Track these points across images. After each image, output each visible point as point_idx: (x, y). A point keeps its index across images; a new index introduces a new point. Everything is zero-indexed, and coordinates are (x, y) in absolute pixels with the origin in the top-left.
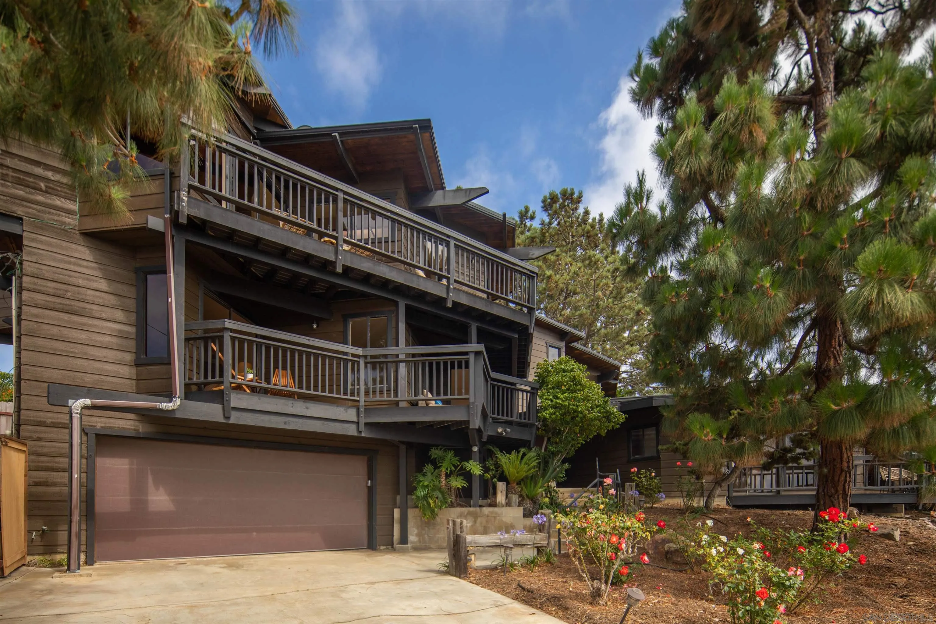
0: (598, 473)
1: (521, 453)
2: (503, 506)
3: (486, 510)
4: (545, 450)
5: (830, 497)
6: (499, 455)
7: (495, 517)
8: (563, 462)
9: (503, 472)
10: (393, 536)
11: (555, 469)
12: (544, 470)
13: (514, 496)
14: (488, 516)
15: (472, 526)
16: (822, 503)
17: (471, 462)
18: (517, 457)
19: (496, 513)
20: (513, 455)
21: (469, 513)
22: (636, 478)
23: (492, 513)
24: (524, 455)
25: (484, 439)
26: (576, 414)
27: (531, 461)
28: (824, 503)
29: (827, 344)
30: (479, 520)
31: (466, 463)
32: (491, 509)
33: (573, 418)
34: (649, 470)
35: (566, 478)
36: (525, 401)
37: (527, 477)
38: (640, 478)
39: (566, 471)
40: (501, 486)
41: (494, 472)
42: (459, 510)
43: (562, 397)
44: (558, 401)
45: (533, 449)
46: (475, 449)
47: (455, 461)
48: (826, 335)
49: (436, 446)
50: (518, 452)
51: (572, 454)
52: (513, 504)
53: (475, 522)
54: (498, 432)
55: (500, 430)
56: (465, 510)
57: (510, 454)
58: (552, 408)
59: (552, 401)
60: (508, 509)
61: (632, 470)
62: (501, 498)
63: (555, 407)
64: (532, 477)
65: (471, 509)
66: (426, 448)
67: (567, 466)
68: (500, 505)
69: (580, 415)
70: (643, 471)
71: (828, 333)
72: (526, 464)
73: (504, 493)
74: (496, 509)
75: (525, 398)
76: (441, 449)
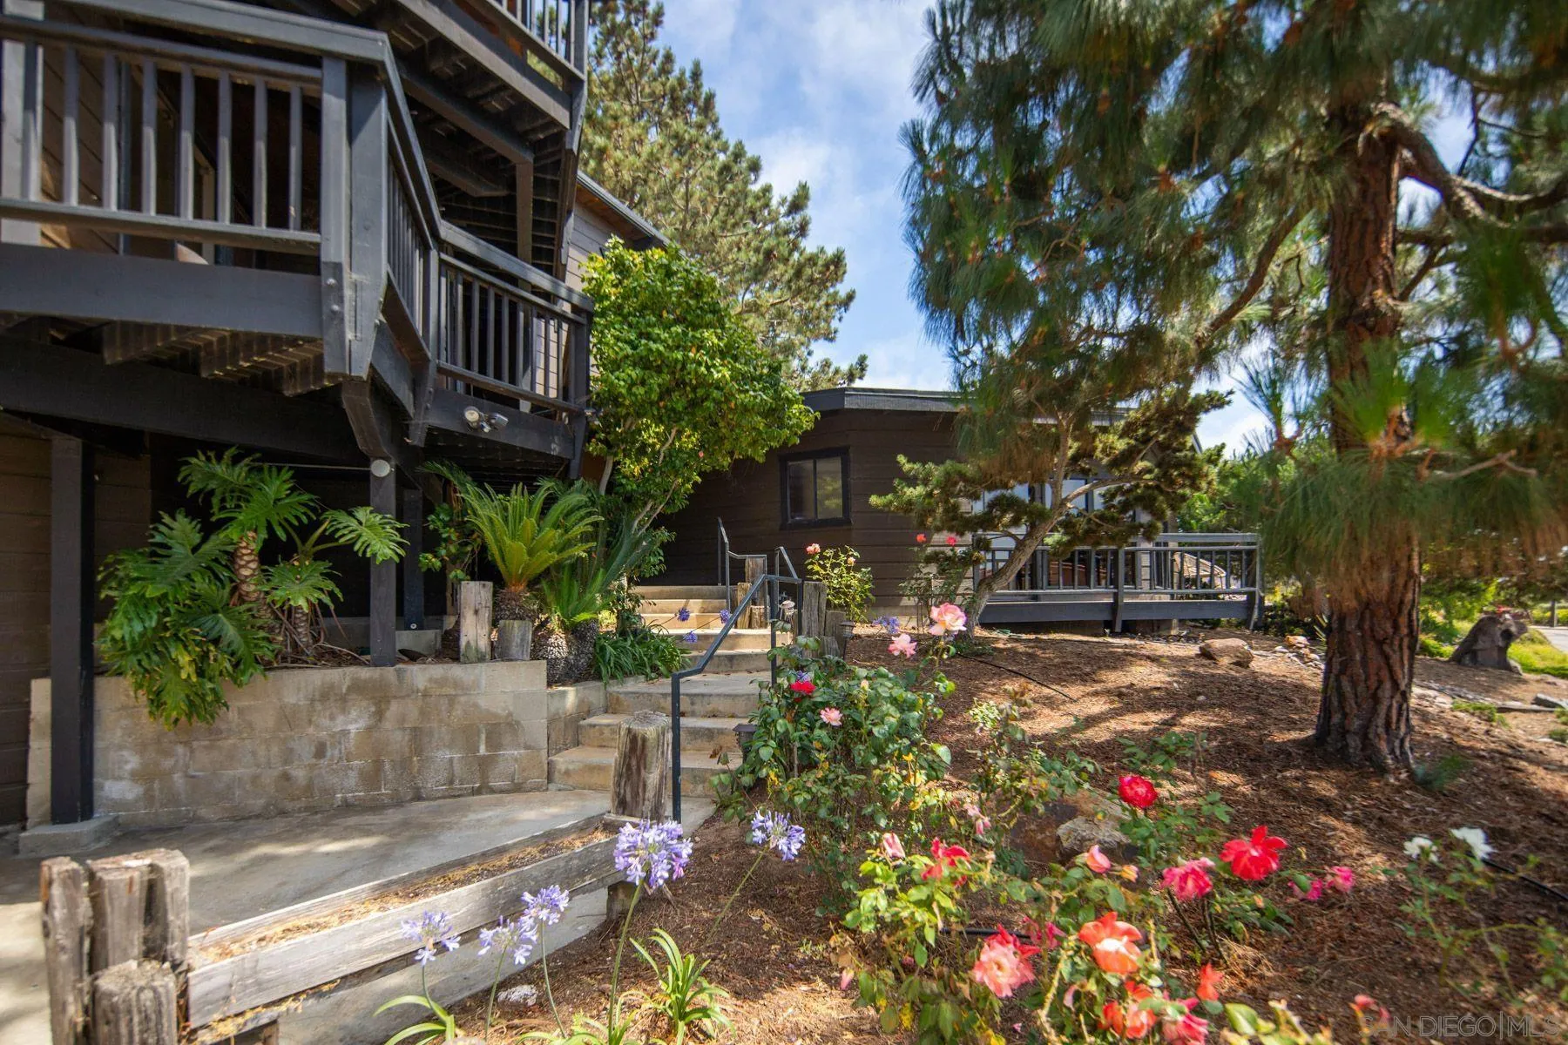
0: (729, 553)
1: (542, 495)
2: (481, 659)
3: (421, 675)
4: (609, 490)
5: (1380, 643)
6: (470, 493)
7: (452, 700)
8: (656, 525)
9: (484, 548)
10: (25, 784)
11: (638, 542)
12: (608, 544)
13: (516, 623)
14: (426, 694)
15: (369, 729)
16: (1358, 657)
17: (362, 513)
18: (530, 503)
19: (457, 684)
20: (517, 497)
21: (357, 687)
22: (817, 568)
23: (441, 682)
24: (551, 501)
25: (416, 439)
26: (700, 392)
27: (573, 518)
28: (1364, 658)
29: (1369, 245)
30: (394, 708)
31: (343, 518)
32: (437, 670)
33: (694, 404)
34: (845, 552)
35: (663, 567)
36: (553, 347)
37: (559, 566)
38: (824, 567)
39: (663, 546)
40: (475, 594)
41: (453, 549)
42: (319, 677)
43: (665, 335)
44: (653, 346)
45: (578, 484)
46: (382, 469)
47: (296, 507)
48: (1366, 222)
49: (216, 449)
50: (533, 490)
51: (681, 504)
52: (514, 650)
53: (379, 715)
54: (466, 423)
55: (472, 415)
56: (341, 676)
57: (508, 493)
58: (634, 365)
59: (634, 348)
60: (500, 668)
61: (810, 549)
62: (475, 631)
63: (644, 363)
64: (573, 567)
65: (364, 673)
66: (172, 451)
67: (664, 535)
68: (472, 655)
69: (716, 394)
70: (829, 553)
71: (1372, 217)
72: (556, 526)
73: (486, 614)
74: (456, 671)
75: (553, 336)
76: (236, 460)
